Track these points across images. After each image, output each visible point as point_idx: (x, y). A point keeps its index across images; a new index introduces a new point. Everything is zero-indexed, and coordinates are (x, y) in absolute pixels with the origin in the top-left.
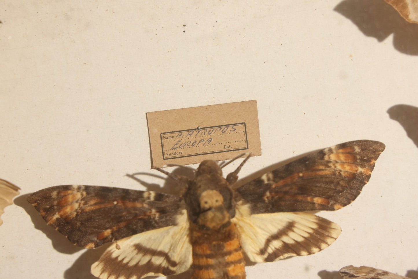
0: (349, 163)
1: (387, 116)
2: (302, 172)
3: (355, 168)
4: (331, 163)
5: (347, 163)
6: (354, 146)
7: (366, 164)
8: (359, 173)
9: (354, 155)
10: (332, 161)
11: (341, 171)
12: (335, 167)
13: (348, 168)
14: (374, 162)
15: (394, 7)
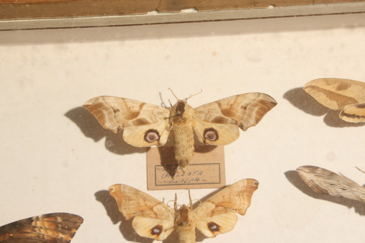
0: (51, 229)
1: (94, 198)
2: (12, 233)
3: (56, 234)
4: (37, 228)
5: (49, 229)
6: (57, 217)
7: (66, 232)
8: (60, 238)
9: (56, 223)
10: (38, 226)
11: (44, 235)
12: (40, 232)
13: (50, 233)
14: (75, 231)
15: (95, 116)
